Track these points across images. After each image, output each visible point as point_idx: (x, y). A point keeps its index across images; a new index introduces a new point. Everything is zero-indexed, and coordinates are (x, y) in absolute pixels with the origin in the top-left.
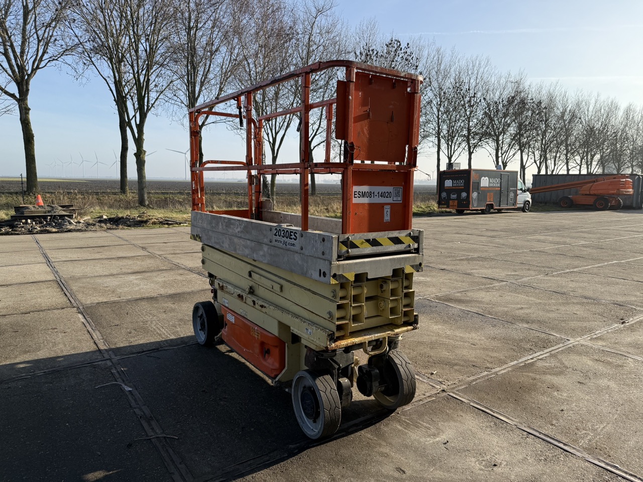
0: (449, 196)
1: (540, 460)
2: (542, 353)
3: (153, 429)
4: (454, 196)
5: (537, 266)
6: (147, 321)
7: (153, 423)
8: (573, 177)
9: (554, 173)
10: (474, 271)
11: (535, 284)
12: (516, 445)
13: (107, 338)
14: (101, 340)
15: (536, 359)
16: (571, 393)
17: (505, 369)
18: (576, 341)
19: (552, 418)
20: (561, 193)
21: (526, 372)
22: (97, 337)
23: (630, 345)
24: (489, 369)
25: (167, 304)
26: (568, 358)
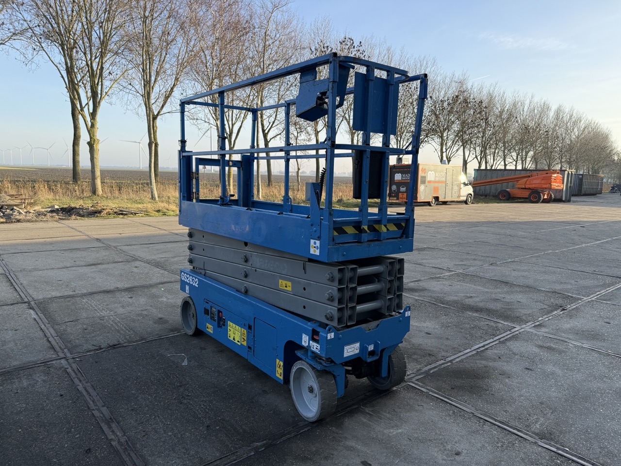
0: (398, 188)
1: (498, 447)
2: (492, 340)
3: (113, 431)
4: (403, 189)
5: (482, 256)
6: (103, 317)
7: (114, 425)
8: (510, 172)
9: (493, 168)
10: (425, 261)
11: (481, 274)
12: (474, 432)
13: (61, 335)
14: (55, 338)
15: (486, 347)
16: (521, 379)
17: (459, 357)
18: (522, 328)
19: (505, 405)
20: (499, 187)
21: (479, 359)
22: (51, 334)
23: (570, 331)
24: (444, 358)
25: (125, 298)
26: (516, 344)
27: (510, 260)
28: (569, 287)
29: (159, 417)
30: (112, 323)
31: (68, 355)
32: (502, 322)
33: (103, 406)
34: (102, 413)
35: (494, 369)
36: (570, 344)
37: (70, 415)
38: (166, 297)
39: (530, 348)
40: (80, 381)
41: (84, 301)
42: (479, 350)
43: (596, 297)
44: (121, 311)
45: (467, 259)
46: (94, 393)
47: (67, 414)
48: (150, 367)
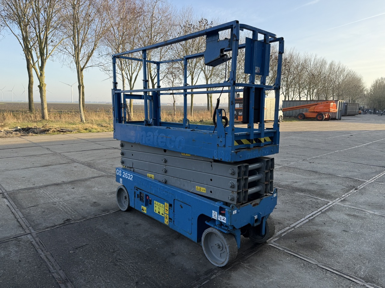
2: (316, 211)
4: (240, 113)
5: (296, 155)
6: (55, 202)
11: (299, 166)
12: (321, 279)
13: (27, 217)
14: (23, 219)
15: (314, 216)
16: (342, 239)
17: (298, 224)
18: (333, 203)
19: (337, 258)
20: (298, 112)
21: (311, 225)
22: (19, 216)
23: (364, 204)
24: (289, 225)
25: (69, 188)
26: (333, 214)
27: (314, 157)
28: (355, 174)
29: (101, 276)
30: (62, 207)
31: (33, 231)
32: (320, 199)
33: (60, 270)
34: (60, 275)
35: (323, 232)
36: (367, 213)
37: (36, 278)
38: (97, 187)
39: (342, 216)
40: (42, 251)
41: (42, 191)
42: (310, 219)
43: (373, 180)
44: (67, 198)
45: (288, 157)
46: (52, 260)
47: (34, 277)
48: (91, 239)
